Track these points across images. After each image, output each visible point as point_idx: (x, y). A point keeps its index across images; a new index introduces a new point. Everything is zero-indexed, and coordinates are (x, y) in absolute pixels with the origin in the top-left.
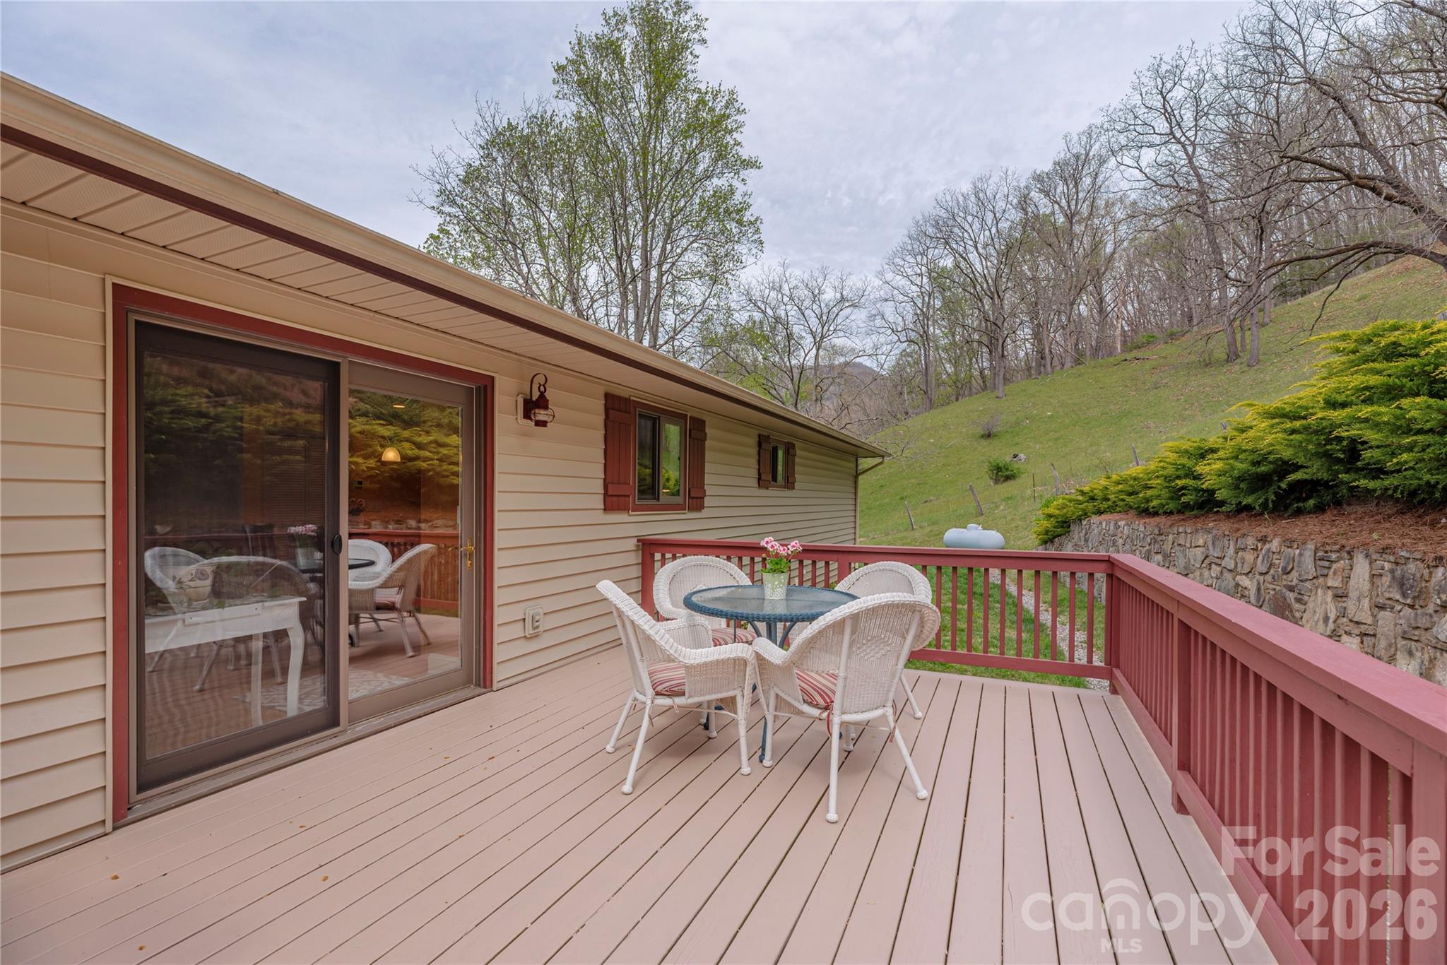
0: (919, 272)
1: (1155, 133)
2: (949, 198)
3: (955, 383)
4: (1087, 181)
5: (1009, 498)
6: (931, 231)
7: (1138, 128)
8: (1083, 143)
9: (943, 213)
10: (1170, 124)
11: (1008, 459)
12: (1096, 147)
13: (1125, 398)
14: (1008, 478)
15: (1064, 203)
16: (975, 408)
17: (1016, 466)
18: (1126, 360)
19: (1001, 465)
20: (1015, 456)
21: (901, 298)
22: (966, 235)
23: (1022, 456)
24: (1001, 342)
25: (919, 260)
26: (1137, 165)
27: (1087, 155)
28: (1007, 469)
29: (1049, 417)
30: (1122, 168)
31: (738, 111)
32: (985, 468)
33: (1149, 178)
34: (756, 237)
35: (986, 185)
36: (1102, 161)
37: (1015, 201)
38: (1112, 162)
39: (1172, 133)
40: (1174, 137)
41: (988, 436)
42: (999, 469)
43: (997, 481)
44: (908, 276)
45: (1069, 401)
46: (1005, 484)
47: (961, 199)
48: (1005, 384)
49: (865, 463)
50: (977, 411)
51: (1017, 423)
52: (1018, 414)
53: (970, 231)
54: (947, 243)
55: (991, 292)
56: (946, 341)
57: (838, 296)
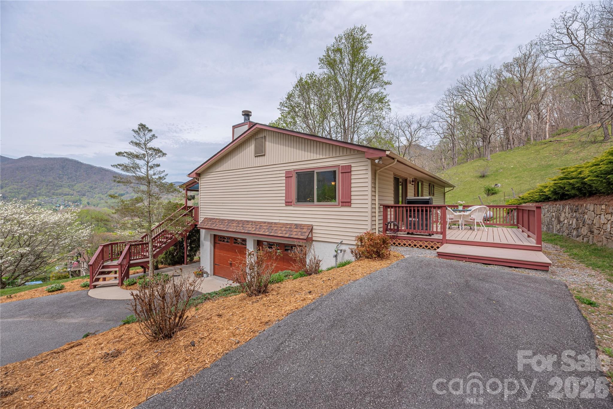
0: (449, 109)
1: (563, 43)
2: (463, 79)
3: (466, 153)
4: (530, 65)
5: (494, 201)
6: (455, 93)
7: (554, 43)
8: (528, 49)
9: (461, 85)
10: (571, 39)
11: (493, 186)
12: (534, 50)
13: (550, 159)
14: (493, 194)
15: (518, 75)
16: (478, 165)
17: (497, 189)
18: (551, 141)
19: (490, 189)
20: (496, 185)
21: (441, 120)
22: (471, 93)
23: (499, 185)
24: (488, 137)
25: (449, 104)
26: (555, 57)
27: (530, 54)
28: (493, 190)
29: (512, 168)
30: (547, 58)
31: (383, 64)
32: (483, 189)
33: (561, 62)
34: (388, 107)
35: (481, 73)
36: (537, 56)
37: (495, 76)
38: (542, 57)
39: (572, 43)
40: (573, 44)
41: (483, 176)
42: (489, 190)
43: (488, 195)
44: (444, 111)
45: (522, 161)
46: (492, 196)
47: (469, 79)
48: (491, 154)
49: (447, 189)
50: (477, 166)
51: (497, 171)
52: (497, 167)
53: (473, 91)
54: (463, 97)
55: (484, 116)
56: (461, 135)
57: (419, 125)
